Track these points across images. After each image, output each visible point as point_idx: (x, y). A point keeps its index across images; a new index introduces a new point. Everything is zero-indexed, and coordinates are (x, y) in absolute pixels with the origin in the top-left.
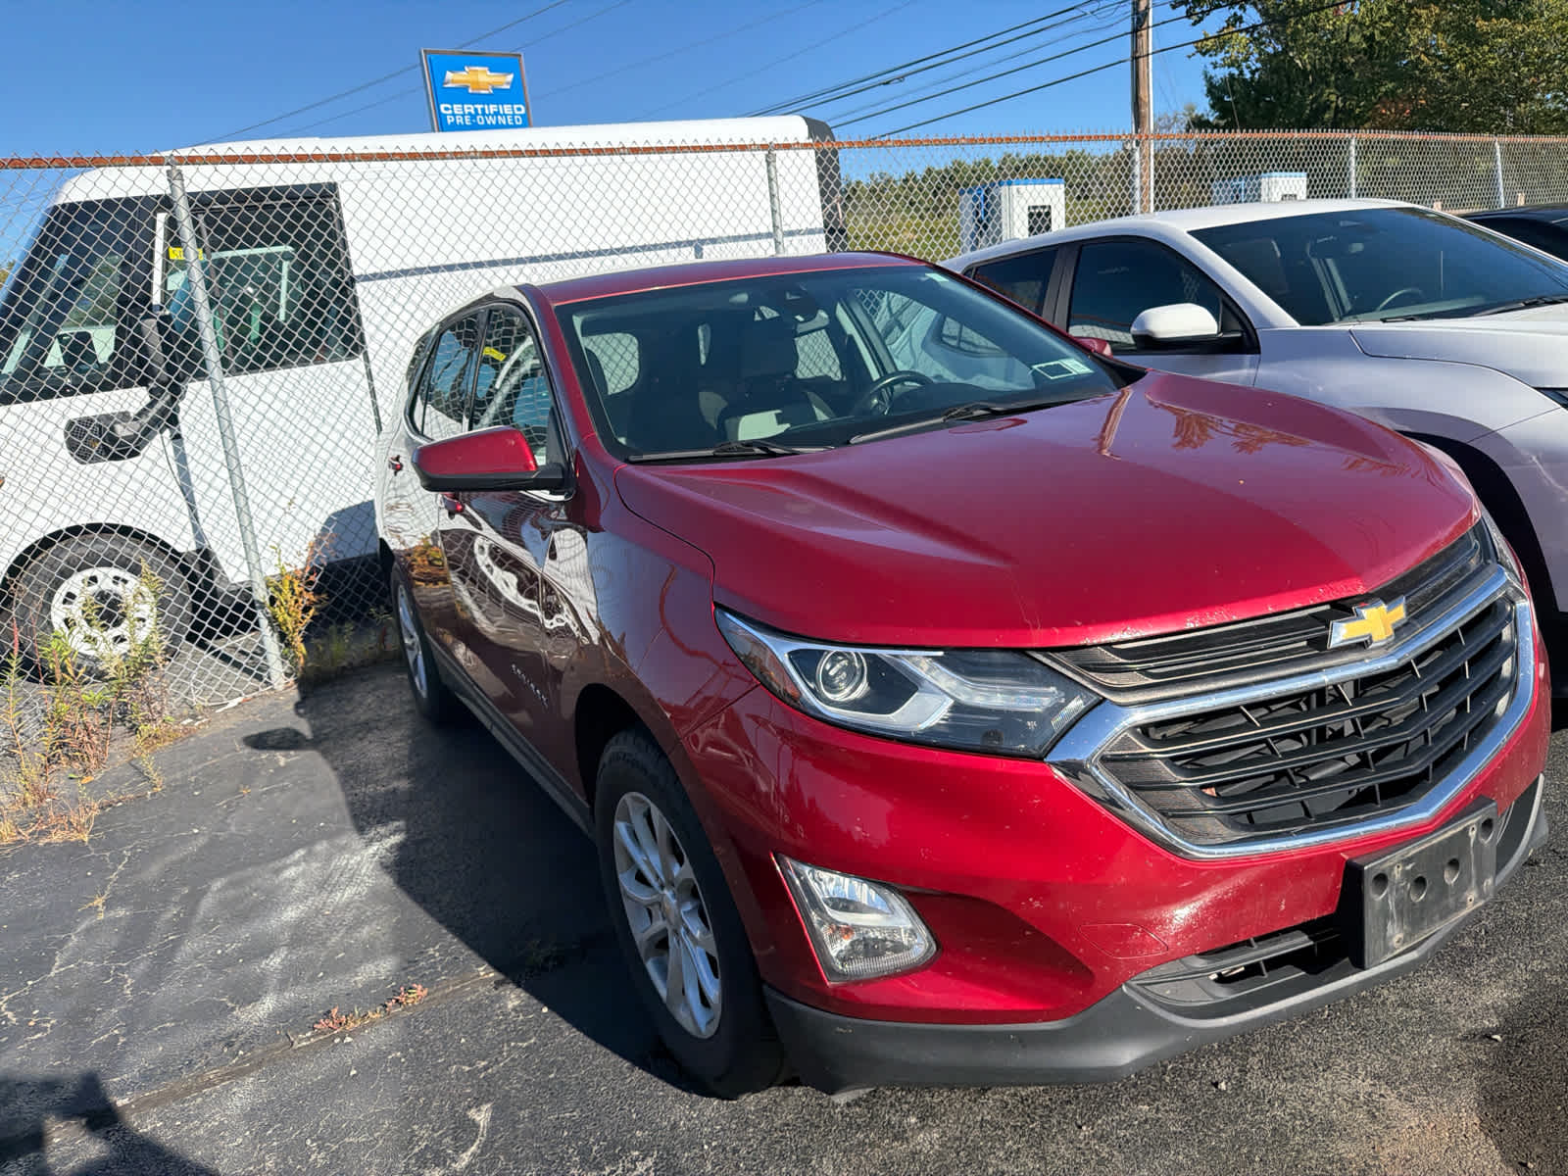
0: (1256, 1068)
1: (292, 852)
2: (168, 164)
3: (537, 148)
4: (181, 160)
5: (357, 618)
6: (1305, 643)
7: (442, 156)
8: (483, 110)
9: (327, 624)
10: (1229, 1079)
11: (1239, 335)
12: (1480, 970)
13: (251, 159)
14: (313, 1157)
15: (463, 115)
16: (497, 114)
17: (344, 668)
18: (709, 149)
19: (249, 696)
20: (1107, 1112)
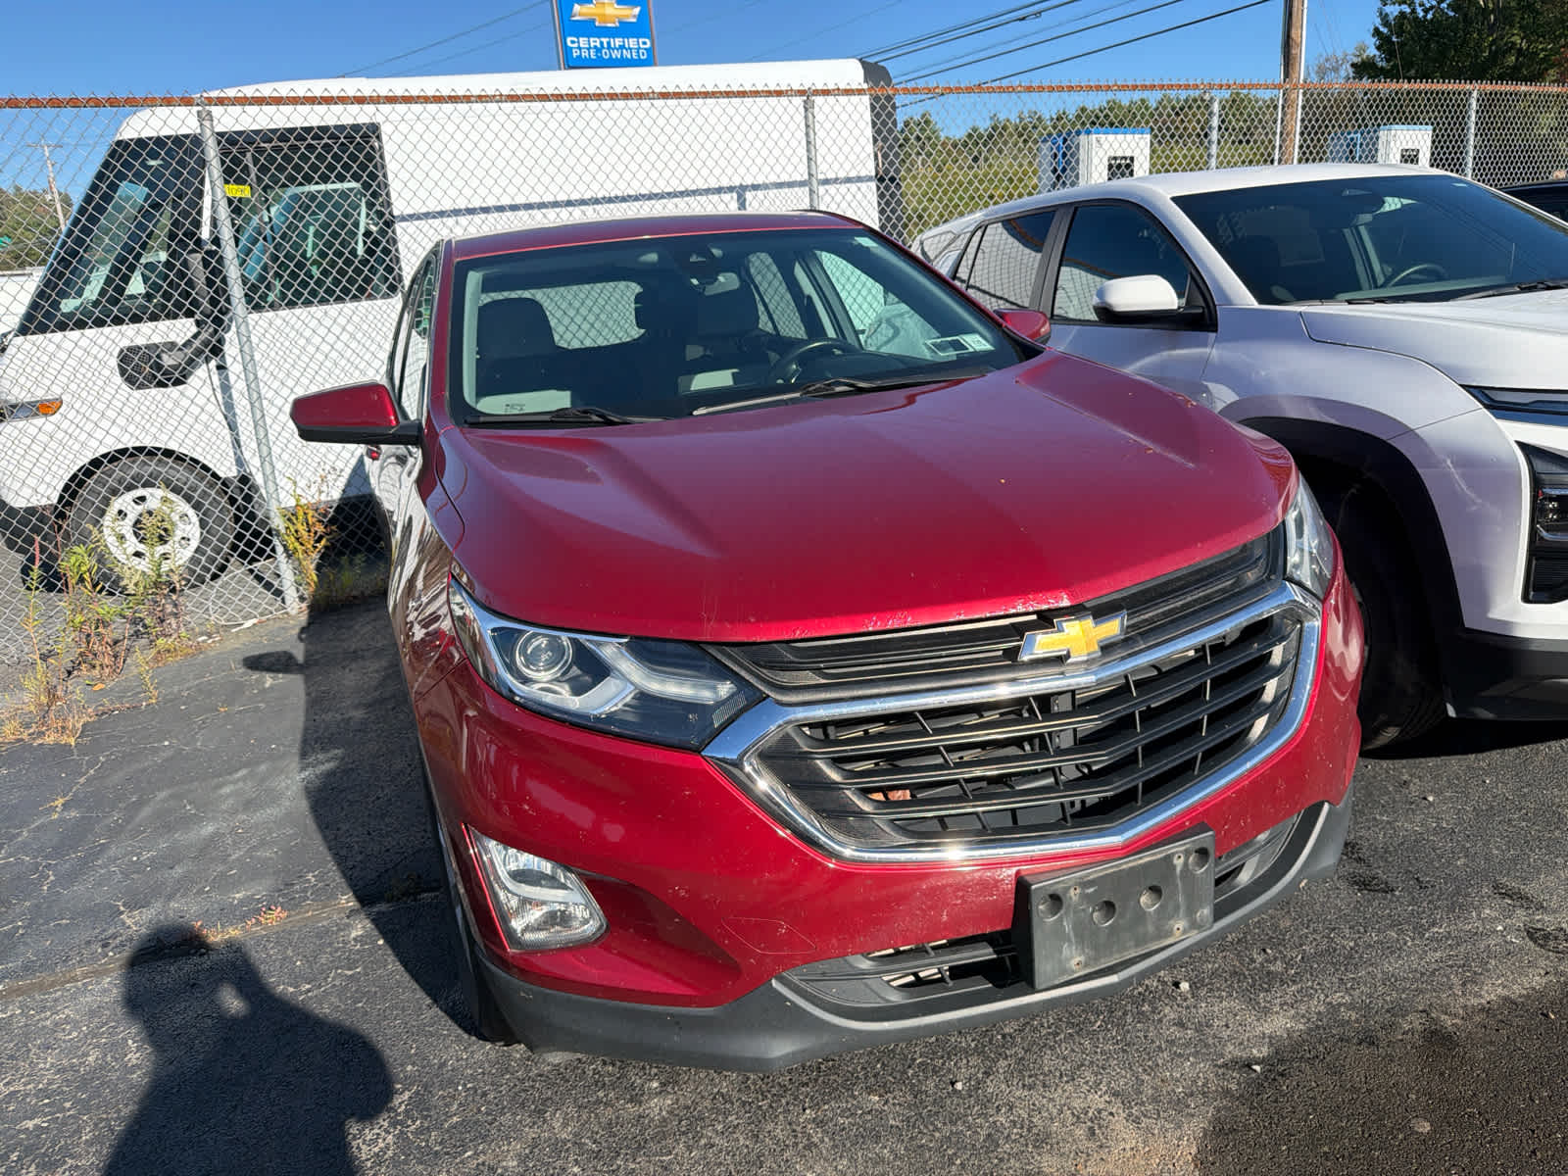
0: (1001, 1071)
1: (237, 771)
2: (198, 105)
3: (564, 92)
4: (210, 101)
5: (370, 549)
6: (1001, 653)
7: (467, 99)
8: (609, 43)
9: (341, 554)
10: (970, 1079)
11: (1201, 311)
12: (1276, 996)
13: (278, 101)
14: (129, 1056)
15: (589, 49)
16: (622, 47)
17: (355, 597)
18: (742, 94)
19: (264, 618)
20: (838, 1099)
